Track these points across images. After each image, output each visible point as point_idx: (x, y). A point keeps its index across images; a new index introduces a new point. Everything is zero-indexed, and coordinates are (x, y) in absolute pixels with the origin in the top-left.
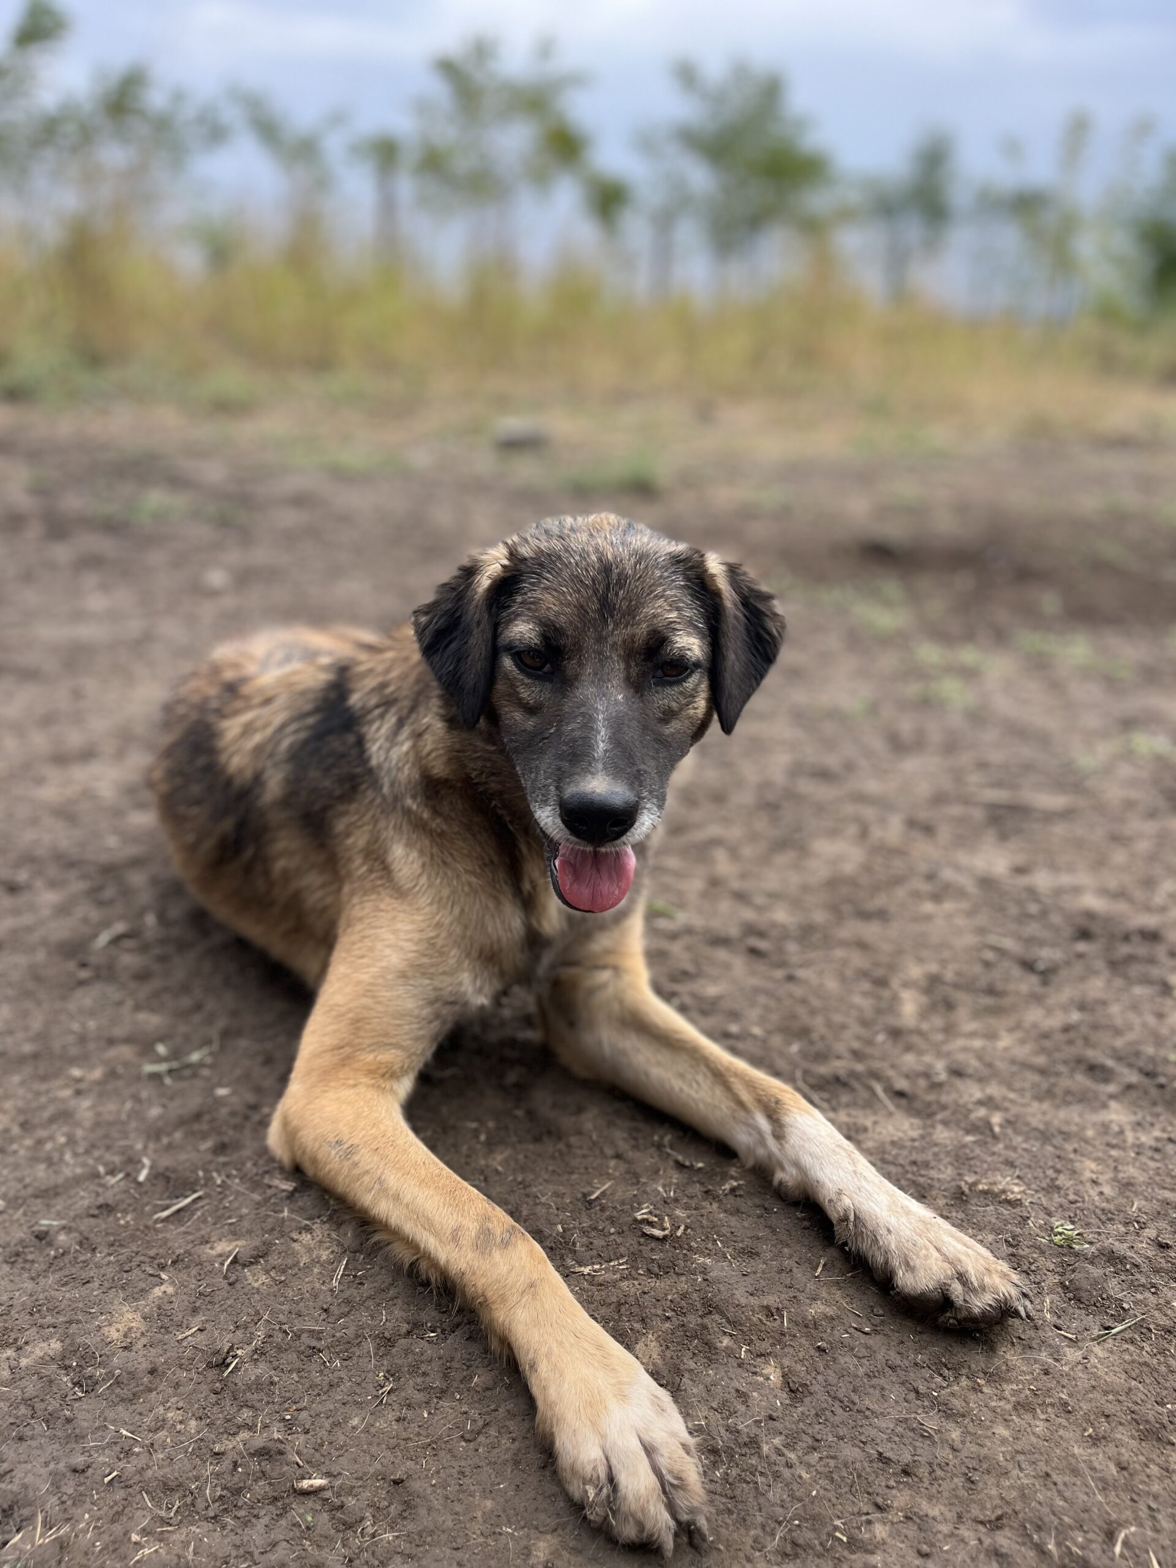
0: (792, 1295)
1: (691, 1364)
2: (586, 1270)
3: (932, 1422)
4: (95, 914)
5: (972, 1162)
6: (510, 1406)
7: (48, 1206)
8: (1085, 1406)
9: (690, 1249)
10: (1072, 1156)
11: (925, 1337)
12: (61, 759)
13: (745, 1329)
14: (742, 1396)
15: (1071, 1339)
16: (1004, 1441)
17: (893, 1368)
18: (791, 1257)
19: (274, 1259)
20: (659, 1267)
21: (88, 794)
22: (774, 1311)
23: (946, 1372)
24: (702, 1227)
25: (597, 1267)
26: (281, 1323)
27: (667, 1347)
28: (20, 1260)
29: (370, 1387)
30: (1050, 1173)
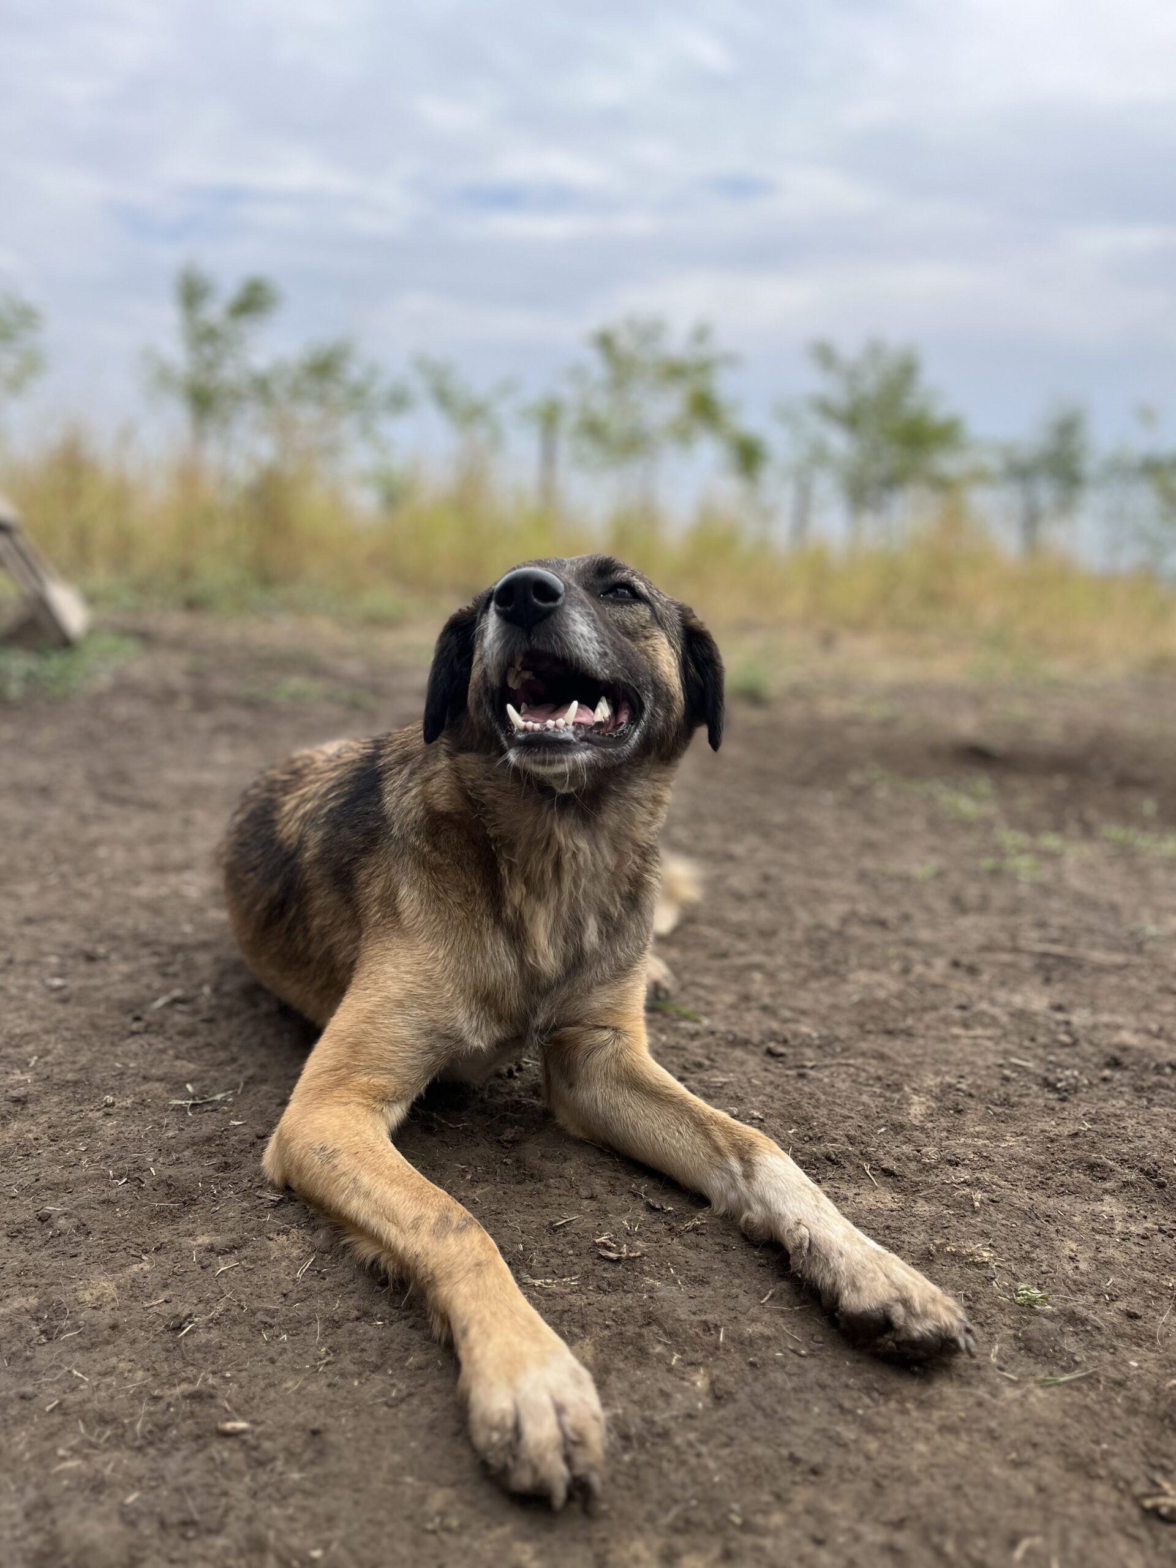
0: (733, 1315)
1: (622, 1365)
2: (538, 1282)
3: (849, 1433)
4: (158, 983)
5: (946, 1231)
6: (438, 1383)
7: (56, 1198)
8: (1013, 1435)
9: (642, 1272)
10: (1054, 1235)
11: (861, 1366)
12: (160, 869)
13: (680, 1340)
14: (665, 1395)
15: (1011, 1380)
16: (921, 1455)
17: (823, 1387)
18: (740, 1286)
19: (247, 1252)
20: (609, 1284)
21: (177, 894)
22: (711, 1326)
23: (875, 1395)
24: (658, 1256)
25: (549, 1281)
26: (240, 1301)
27: (602, 1351)
28: (21, 1236)
29: (311, 1359)
30: (1027, 1247)
